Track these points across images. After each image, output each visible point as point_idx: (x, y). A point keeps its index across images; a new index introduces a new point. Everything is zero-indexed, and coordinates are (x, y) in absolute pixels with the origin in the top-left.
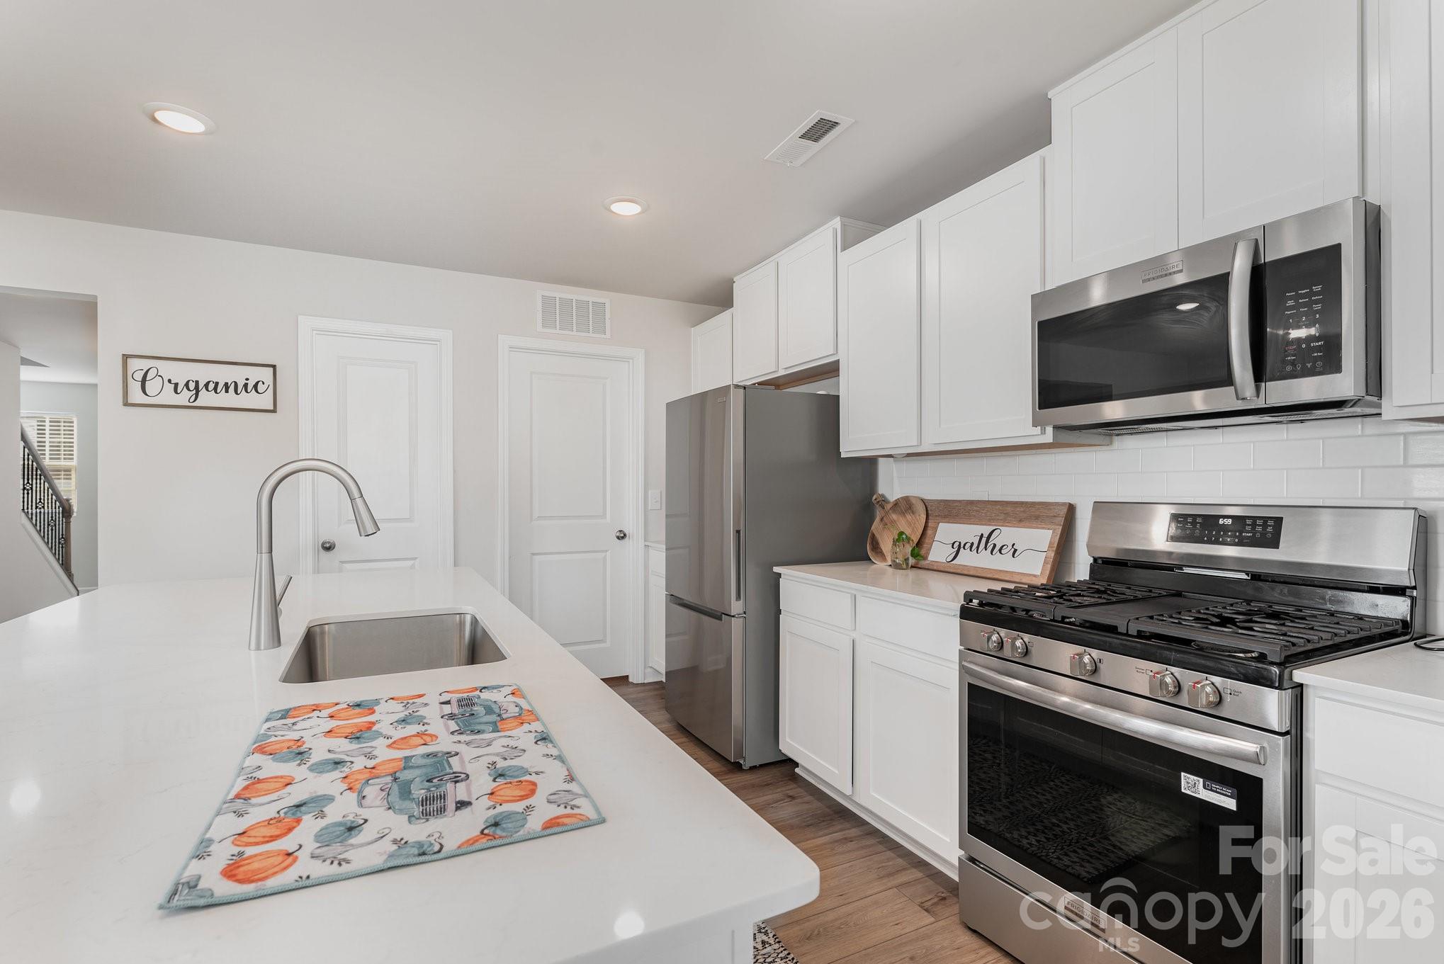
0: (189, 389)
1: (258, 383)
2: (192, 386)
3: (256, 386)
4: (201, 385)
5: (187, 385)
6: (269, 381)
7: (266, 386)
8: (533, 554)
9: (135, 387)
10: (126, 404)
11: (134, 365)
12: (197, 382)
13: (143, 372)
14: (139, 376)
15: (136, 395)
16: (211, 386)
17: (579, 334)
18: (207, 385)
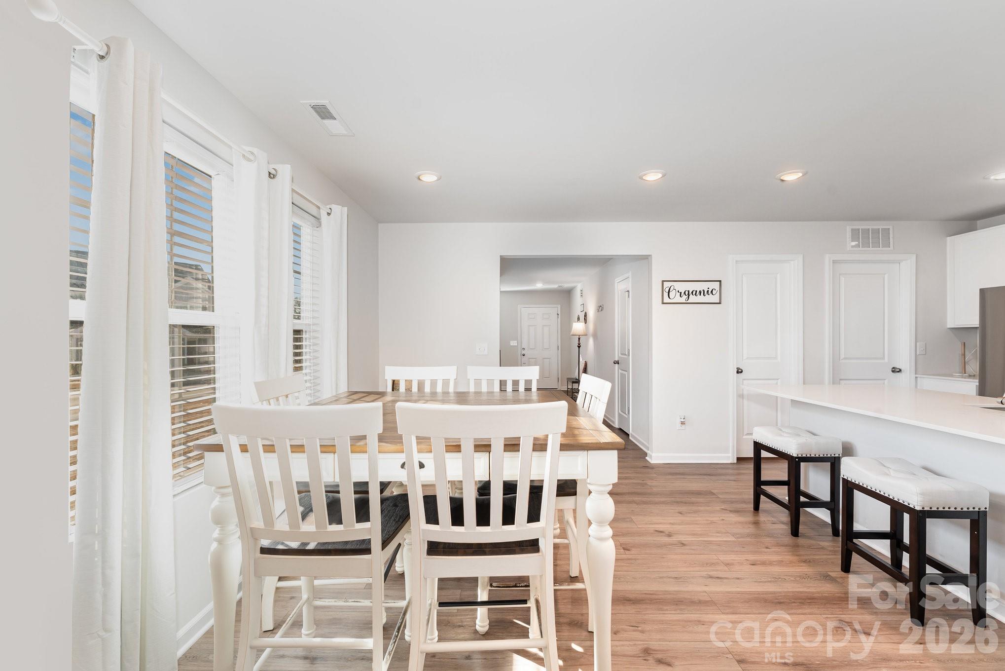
0: (685, 295)
1: (712, 290)
2: (687, 293)
3: (712, 292)
4: (690, 293)
5: (685, 293)
6: (718, 289)
7: (716, 291)
8: (841, 380)
9: (666, 294)
10: (663, 303)
11: (666, 285)
12: (689, 291)
13: (669, 288)
14: (667, 290)
15: (666, 300)
16: (694, 293)
17: (873, 249)
18: (692, 292)
